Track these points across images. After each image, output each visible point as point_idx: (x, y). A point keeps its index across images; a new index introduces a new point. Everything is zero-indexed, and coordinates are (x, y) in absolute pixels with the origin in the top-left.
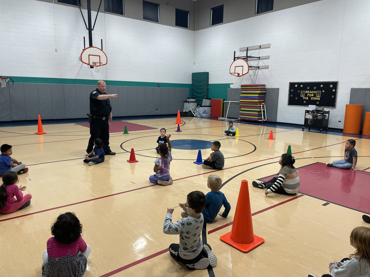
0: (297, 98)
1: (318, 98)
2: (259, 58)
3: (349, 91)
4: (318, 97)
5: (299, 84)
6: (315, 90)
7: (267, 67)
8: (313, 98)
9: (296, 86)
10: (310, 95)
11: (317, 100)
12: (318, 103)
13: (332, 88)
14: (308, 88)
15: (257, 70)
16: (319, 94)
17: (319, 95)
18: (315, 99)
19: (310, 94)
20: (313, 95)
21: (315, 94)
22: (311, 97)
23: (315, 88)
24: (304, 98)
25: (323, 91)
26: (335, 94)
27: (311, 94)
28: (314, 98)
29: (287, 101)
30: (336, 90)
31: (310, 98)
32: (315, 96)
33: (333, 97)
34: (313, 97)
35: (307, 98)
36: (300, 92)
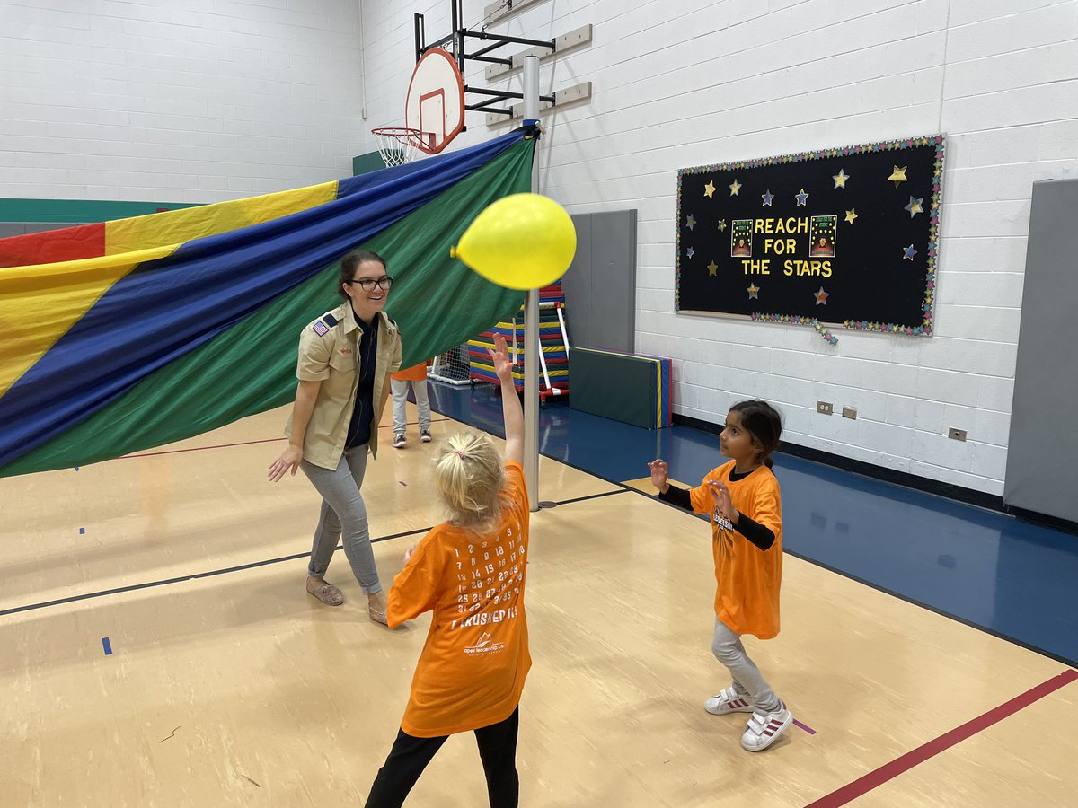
0: (713, 268)
1: (820, 266)
2: (552, 45)
3: (1021, 206)
4: (822, 260)
5: (722, 176)
6: (803, 213)
7: (584, 96)
8: (794, 267)
9: (710, 190)
10: (779, 247)
11: (817, 281)
12: (821, 297)
13: (905, 190)
14: (768, 200)
15: (552, 117)
16: (823, 235)
17: (829, 242)
18: (806, 269)
19: (775, 237)
20: (791, 245)
21: (802, 238)
22: (785, 256)
23: (802, 197)
24: (749, 265)
25: (851, 217)
26: (923, 230)
27: (785, 236)
28: (798, 263)
29: (674, 281)
30: (927, 205)
31: (777, 262)
32: (802, 253)
33: (909, 252)
34: (792, 257)
35: (762, 267)
36: (728, 229)
